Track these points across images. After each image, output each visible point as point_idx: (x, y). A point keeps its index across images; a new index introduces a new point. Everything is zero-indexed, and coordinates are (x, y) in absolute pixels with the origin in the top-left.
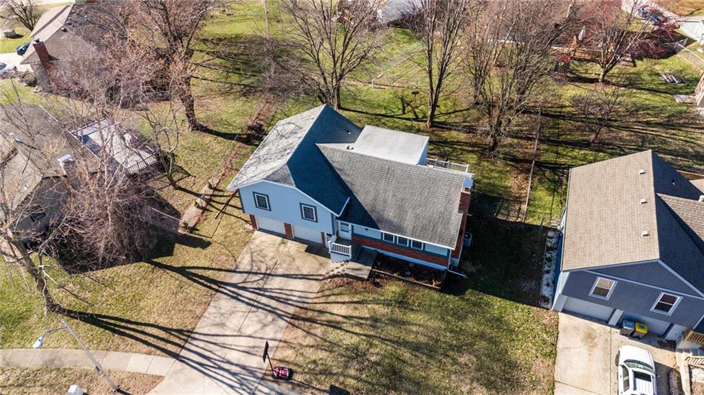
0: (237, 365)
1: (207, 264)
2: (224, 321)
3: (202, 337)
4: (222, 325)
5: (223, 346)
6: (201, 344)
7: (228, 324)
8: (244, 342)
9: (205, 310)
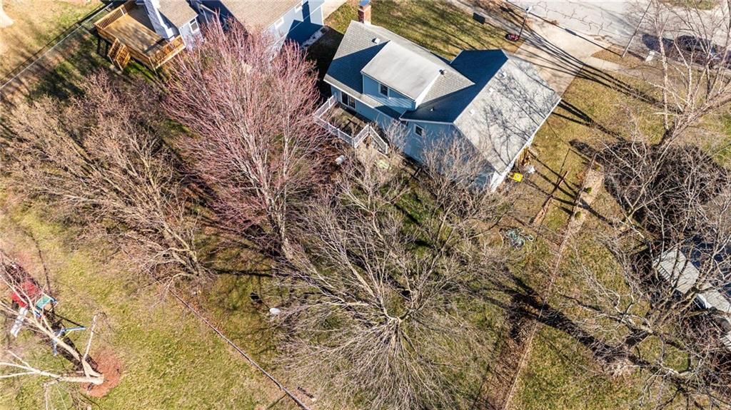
0: (542, 50)
1: (571, 123)
2: (554, 78)
3: (569, 72)
4: (554, 75)
5: (553, 63)
6: (569, 68)
7: (550, 75)
8: (538, 61)
9: (568, 88)
